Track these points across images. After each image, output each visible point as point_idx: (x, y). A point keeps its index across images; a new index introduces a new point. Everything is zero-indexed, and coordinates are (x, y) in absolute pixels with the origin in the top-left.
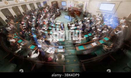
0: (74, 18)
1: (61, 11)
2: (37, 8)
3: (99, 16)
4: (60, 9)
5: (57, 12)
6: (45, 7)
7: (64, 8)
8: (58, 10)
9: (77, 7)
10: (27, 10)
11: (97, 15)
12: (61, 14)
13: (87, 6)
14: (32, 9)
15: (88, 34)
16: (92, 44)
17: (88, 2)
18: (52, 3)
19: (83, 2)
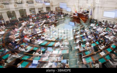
0: (79, 24)
3: (104, 23)
4: (65, 14)
6: (48, 12)
7: (69, 14)
9: (83, 14)
11: (102, 21)
12: (65, 20)
15: (96, 43)
16: (101, 53)
18: (56, 8)
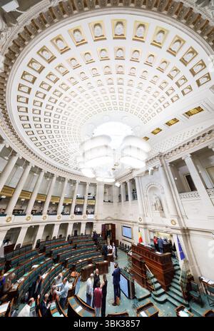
4: (119, 243)
18: (102, 225)
19: (171, 235)
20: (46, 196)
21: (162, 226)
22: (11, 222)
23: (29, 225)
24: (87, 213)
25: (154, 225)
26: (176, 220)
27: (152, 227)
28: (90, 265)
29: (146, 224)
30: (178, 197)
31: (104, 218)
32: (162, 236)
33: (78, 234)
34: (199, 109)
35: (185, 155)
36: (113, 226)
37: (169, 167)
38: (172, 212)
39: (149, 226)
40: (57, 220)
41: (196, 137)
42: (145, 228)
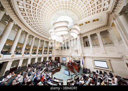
0: (74, 73)
1: (61, 65)
2: (43, 61)
4: (61, 63)
5: (57, 66)
6: (49, 61)
7: (64, 63)
8: (59, 64)
9: (76, 63)
10: (33, 63)
12: (60, 68)
13: (83, 62)
14: (37, 62)
17: (83, 59)
18: (56, 58)
19: (80, 59)
20: (30, 46)
21: (77, 56)
22: (14, 57)
23: (24, 59)
24: (49, 53)
25: (75, 56)
26: (82, 54)
27: (74, 57)
28: (54, 70)
29: (72, 56)
30: (84, 48)
31: (56, 55)
32: (76, 59)
33: (45, 61)
34: (98, 20)
35: (88, 35)
36: (59, 58)
37: (82, 39)
38: (81, 52)
39: (73, 57)
40: (37, 56)
41: (93, 30)
42: (71, 57)
